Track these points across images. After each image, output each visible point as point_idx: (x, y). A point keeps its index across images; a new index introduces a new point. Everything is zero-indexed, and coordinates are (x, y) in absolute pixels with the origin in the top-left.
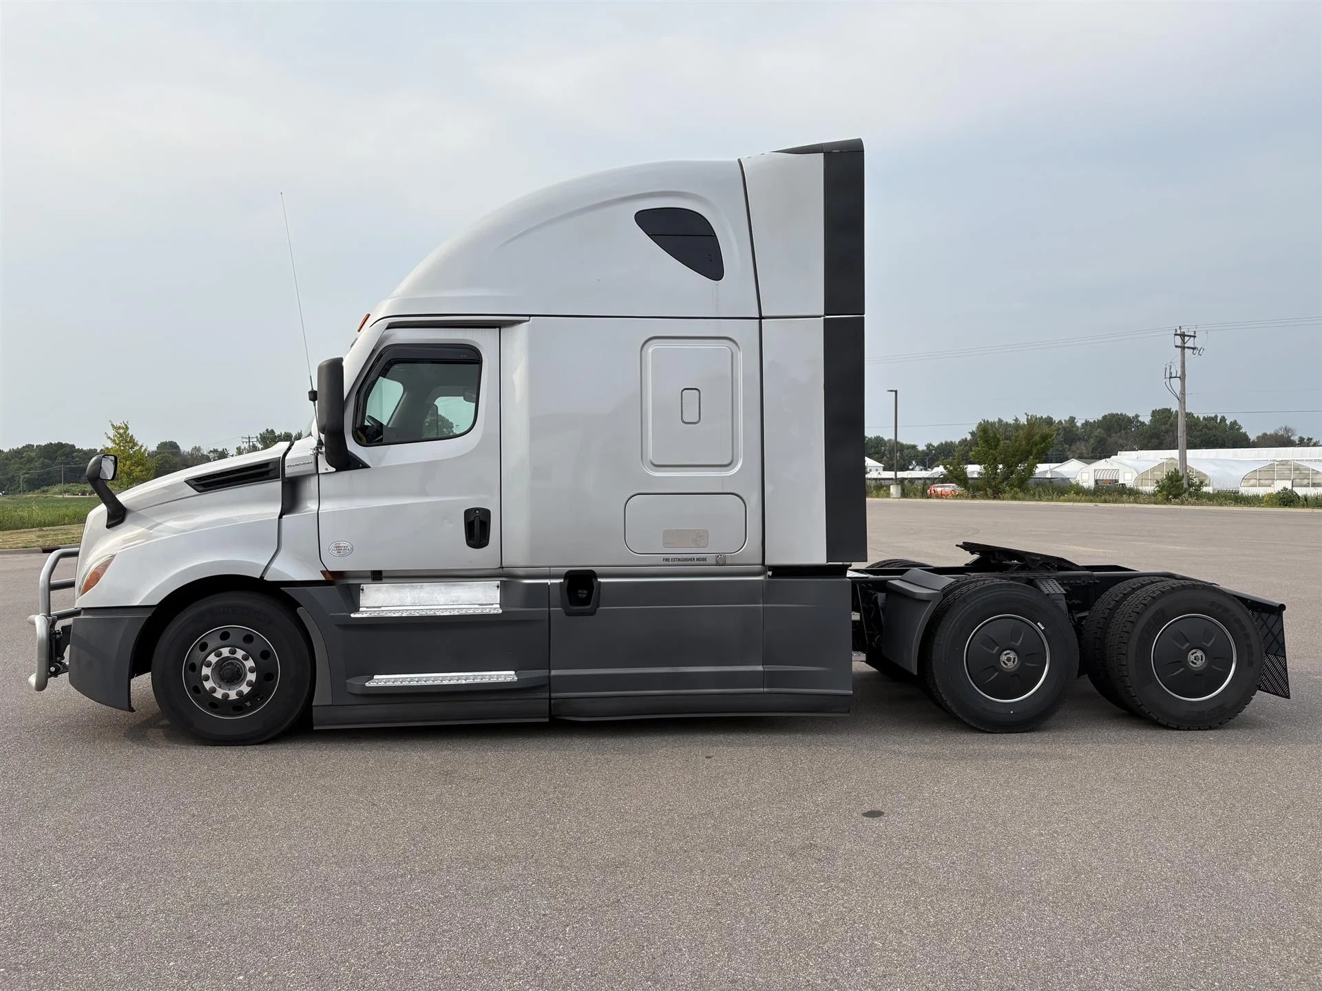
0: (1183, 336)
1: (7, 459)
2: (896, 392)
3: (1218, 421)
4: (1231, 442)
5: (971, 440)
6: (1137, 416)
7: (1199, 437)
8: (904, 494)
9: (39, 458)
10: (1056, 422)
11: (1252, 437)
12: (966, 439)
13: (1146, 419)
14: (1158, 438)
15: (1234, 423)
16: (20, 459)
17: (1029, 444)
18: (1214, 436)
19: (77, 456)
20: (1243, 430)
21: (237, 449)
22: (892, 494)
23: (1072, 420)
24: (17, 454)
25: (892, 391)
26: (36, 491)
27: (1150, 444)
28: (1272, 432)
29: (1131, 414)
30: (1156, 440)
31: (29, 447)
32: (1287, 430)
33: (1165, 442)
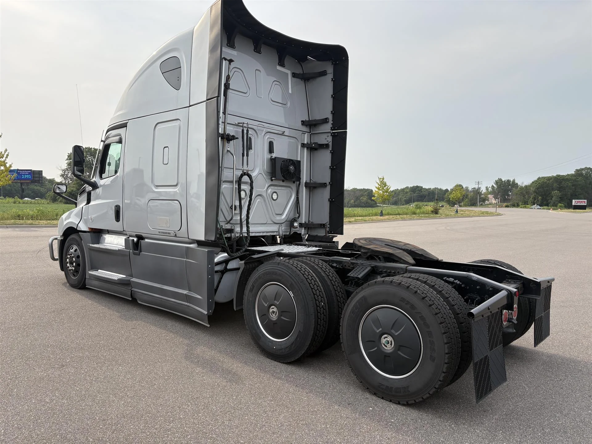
1: (399, 192)
9: (410, 192)
16: (403, 192)
19: (423, 191)
21: (486, 187)
24: (403, 190)
26: (408, 205)
31: (407, 187)
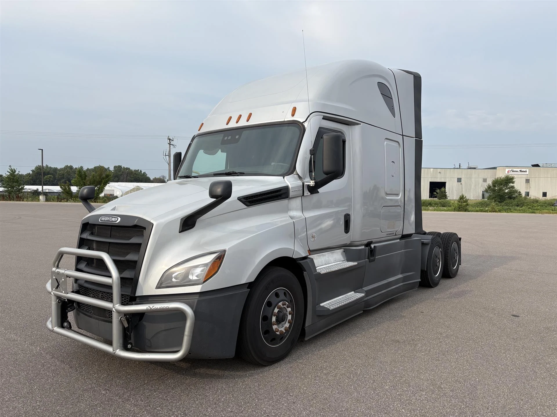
0: (170, 140)
2: (42, 150)
3: (139, 172)
4: (145, 180)
5: (32, 174)
6: (109, 168)
7: (133, 178)
8: (47, 200)
10: (74, 168)
11: (152, 179)
12: (30, 173)
13: (112, 169)
14: (118, 177)
15: (145, 173)
17: (100, 178)
18: (139, 177)
20: (148, 176)
22: (41, 200)
23: (82, 167)
25: (40, 149)
27: (114, 180)
28: (158, 177)
29: (106, 167)
30: (117, 178)
32: (163, 177)
33: (120, 179)
